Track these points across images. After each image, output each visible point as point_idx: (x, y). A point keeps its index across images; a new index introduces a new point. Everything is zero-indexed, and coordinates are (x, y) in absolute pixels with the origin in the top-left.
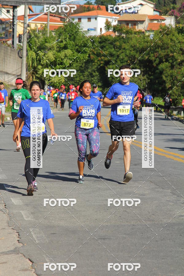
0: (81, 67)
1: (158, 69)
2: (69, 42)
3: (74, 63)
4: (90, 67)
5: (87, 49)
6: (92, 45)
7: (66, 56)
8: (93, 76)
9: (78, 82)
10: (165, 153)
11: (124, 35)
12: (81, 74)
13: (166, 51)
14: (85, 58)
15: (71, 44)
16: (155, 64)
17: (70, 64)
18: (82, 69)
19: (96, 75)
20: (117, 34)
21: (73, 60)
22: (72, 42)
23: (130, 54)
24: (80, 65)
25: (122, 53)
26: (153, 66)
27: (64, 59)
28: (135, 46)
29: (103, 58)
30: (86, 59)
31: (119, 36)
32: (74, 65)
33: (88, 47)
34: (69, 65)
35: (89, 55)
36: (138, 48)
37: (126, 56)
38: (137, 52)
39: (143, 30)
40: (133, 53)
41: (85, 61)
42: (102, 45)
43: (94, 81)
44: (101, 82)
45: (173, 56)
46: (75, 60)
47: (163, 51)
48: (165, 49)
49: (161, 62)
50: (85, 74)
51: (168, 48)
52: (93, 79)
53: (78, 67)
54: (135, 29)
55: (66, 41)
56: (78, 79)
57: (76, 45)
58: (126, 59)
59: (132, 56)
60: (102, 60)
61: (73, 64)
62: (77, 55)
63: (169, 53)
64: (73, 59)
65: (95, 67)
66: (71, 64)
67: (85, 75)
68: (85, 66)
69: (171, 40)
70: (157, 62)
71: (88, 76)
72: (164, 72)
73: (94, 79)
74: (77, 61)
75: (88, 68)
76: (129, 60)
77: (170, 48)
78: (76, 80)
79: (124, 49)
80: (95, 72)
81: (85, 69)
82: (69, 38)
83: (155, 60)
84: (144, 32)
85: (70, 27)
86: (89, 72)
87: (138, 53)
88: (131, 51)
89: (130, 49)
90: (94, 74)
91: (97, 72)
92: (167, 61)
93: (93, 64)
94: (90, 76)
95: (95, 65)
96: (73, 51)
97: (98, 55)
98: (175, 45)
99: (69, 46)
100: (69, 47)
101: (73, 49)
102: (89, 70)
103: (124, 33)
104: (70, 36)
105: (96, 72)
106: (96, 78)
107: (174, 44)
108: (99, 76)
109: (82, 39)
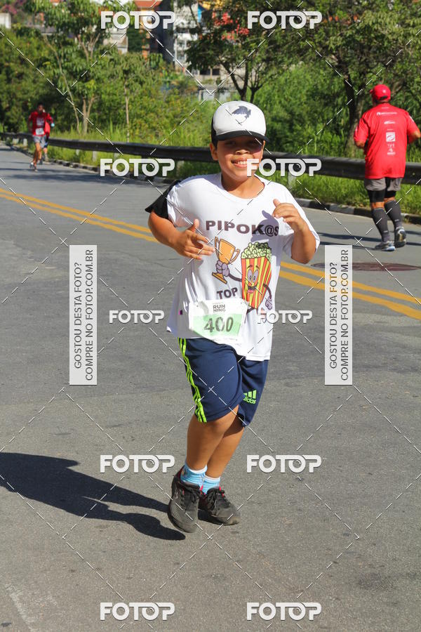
45: (8, 67)
63: (4, 62)
69: (6, 45)
77: (5, 56)
98: (11, 52)
107: (10, 50)
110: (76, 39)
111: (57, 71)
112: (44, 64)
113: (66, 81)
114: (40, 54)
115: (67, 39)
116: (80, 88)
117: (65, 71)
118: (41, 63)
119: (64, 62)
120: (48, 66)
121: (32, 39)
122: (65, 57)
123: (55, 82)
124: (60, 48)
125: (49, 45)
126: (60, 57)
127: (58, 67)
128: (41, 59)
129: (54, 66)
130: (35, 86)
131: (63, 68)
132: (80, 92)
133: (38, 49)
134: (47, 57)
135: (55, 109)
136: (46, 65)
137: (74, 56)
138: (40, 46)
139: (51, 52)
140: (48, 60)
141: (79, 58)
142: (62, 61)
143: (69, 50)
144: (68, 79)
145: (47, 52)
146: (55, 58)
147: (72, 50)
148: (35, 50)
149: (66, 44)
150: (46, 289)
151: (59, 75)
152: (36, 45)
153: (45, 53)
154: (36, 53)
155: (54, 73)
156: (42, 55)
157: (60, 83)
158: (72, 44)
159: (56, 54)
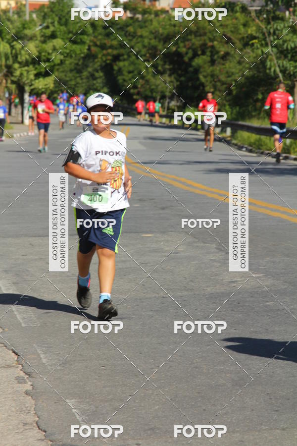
0: (77, 64)
1: (191, 66)
2: (59, 28)
3: (67, 59)
4: (91, 65)
5: (86, 37)
6: (94, 32)
7: (55, 49)
8: (95, 78)
9: (73, 86)
10: (205, 190)
11: (139, 16)
12: (78, 75)
13: (203, 38)
14: (83, 51)
15: (62, 30)
16: (186, 59)
17: (61, 61)
18: (78, 67)
19: (100, 77)
20: (129, 14)
21: (65, 55)
22: (63, 28)
23: (149, 43)
24: (76, 62)
25: (138, 43)
26: (184, 62)
27: (52, 53)
28: (156, 32)
29: (110, 51)
30: (85, 53)
31: (131, 18)
32: (67, 62)
33: (88, 35)
34: (59, 62)
35: (89, 46)
36: (162, 35)
37: (144, 46)
38: (159, 41)
39: (167, 8)
40: (154, 42)
41: (82, 55)
42: (107, 31)
43: (97, 85)
44: (108, 87)
45: (213, 47)
46: (68, 54)
47: (198, 38)
48: (200, 35)
49: (195, 55)
50: (84, 75)
51: (205, 34)
52: (95, 82)
53: (73, 64)
54: (156, 7)
55: (54, 26)
56: (73, 83)
57: (70, 32)
58: (144, 51)
59: (153, 46)
60: (108, 54)
61: (65, 60)
62: (71, 47)
63: (207, 41)
64: (66, 53)
65: (99, 64)
66: (63, 61)
67: (83, 77)
68: (83, 63)
70: (190, 54)
71: (87, 78)
72: (202, 70)
73: (97, 83)
74: (71, 57)
75: (87, 66)
76: (149, 53)
77: (208, 34)
78: (71, 85)
79: (141, 36)
80: (97, 71)
81: (83, 68)
82: (59, 22)
83: (187, 53)
84: (167, 12)
85: (59, 5)
86: (89, 72)
87: (162, 43)
88: (150, 39)
89: (150, 37)
90: (97, 75)
91: (102, 72)
92: (204, 53)
93: (96, 60)
94: (91, 79)
95: (98, 61)
96: (64, 42)
97: (103, 47)
99: (58, 33)
100: (59, 36)
101: (65, 37)
102: (90, 69)
103: (139, 13)
104: (60, 19)
105: (100, 72)
106: (99, 81)
108: (104, 78)
109: (78, 23)
110: (287, 13)
111: (266, 50)
112: (251, 42)
113: (275, 61)
114: (247, 31)
115: (278, 13)
116: (292, 68)
117: (275, 50)
118: (247, 42)
119: (275, 39)
120: (255, 45)
121: (238, 15)
122: (274, 33)
123: (263, 62)
124: (269, 23)
125: (257, 21)
126: (269, 33)
127: (267, 45)
128: (247, 37)
129: (262, 45)
130: (240, 67)
131: (272, 47)
132: (292, 73)
133: (245, 25)
134: (254, 34)
135: (263, 94)
136: (253, 44)
137: (285, 32)
138: (247, 22)
139: (259, 29)
140: (255, 38)
141: (291, 35)
142: (272, 38)
143: (280, 25)
144: (278, 58)
145: (254, 28)
146: (264, 34)
147: (282, 25)
148: (241, 27)
149: (276, 18)
150: (252, 299)
151: (268, 54)
152: (242, 21)
153: (252, 30)
154: (242, 29)
155: (262, 52)
156: (249, 32)
157: (268, 63)
158: (283, 19)
159: (265, 30)
